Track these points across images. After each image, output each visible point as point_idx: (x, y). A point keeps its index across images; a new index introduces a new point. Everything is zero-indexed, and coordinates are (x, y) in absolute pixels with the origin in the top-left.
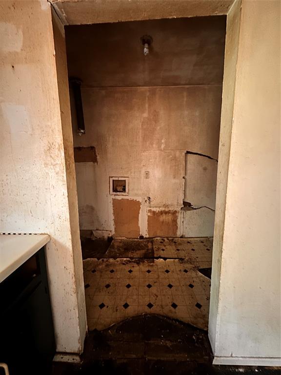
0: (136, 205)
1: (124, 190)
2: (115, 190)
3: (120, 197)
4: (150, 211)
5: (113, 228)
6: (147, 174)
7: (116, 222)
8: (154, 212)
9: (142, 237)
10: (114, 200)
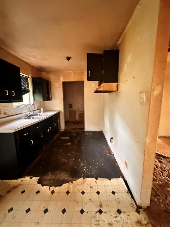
0: (75, 111)
1: (72, 107)
2: (69, 107)
3: (71, 109)
4: (79, 113)
5: (69, 118)
6: (78, 103)
7: (70, 116)
8: (80, 114)
9: (77, 121)
10: (69, 110)
